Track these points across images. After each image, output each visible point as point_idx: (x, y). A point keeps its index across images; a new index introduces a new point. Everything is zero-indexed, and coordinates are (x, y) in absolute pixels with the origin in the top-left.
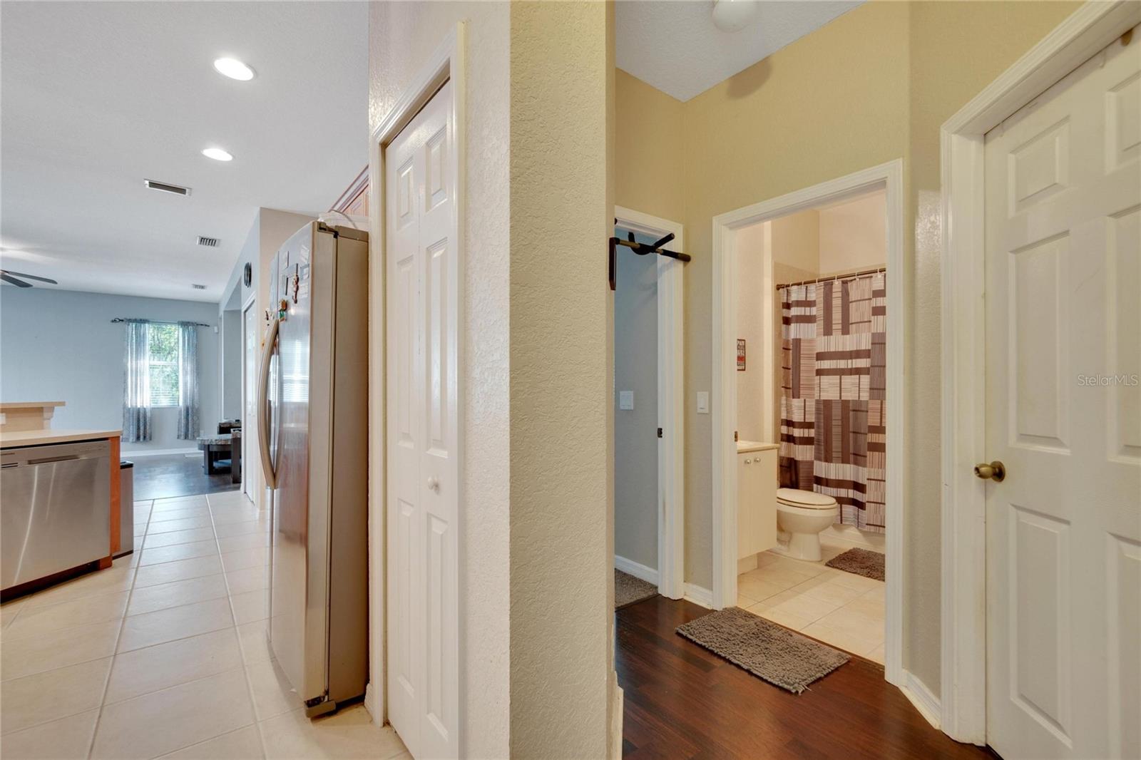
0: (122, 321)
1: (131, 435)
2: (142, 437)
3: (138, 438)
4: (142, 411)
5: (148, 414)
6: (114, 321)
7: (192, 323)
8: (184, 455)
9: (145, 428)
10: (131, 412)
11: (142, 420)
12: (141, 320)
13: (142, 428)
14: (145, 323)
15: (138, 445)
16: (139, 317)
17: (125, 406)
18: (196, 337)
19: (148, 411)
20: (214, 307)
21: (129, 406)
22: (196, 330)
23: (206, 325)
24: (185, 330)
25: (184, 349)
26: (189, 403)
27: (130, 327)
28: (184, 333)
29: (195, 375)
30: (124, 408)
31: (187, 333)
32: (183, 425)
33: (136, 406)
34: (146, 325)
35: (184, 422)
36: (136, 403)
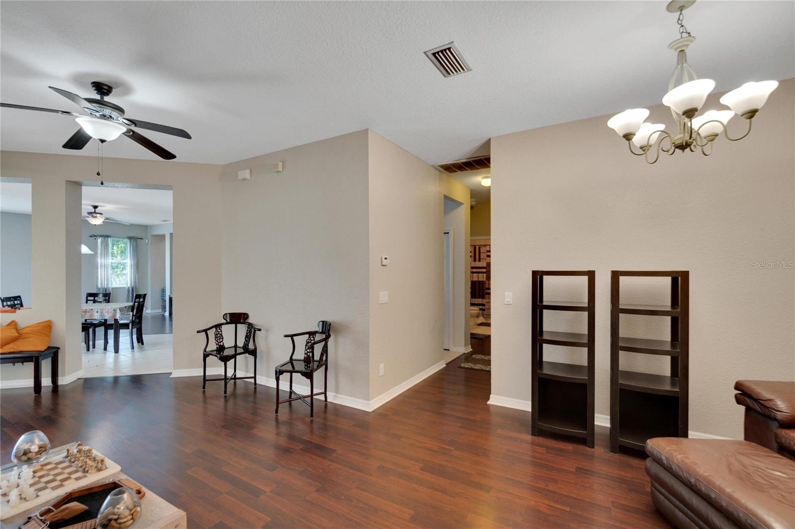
0: (95, 236)
4: (107, 290)
7: (135, 237)
12: (106, 236)
17: (97, 286)
18: (136, 245)
19: (110, 290)
20: (145, 228)
21: (99, 286)
22: (136, 242)
23: (142, 239)
24: (130, 242)
25: (130, 253)
26: (133, 284)
27: (99, 240)
28: (130, 243)
29: (136, 268)
30: (97, 288)
31: (132, 243)
32: (130, 298)
33: (104, 287)
34: (109, 239)
35: (131, 296)
36: (104, 285)
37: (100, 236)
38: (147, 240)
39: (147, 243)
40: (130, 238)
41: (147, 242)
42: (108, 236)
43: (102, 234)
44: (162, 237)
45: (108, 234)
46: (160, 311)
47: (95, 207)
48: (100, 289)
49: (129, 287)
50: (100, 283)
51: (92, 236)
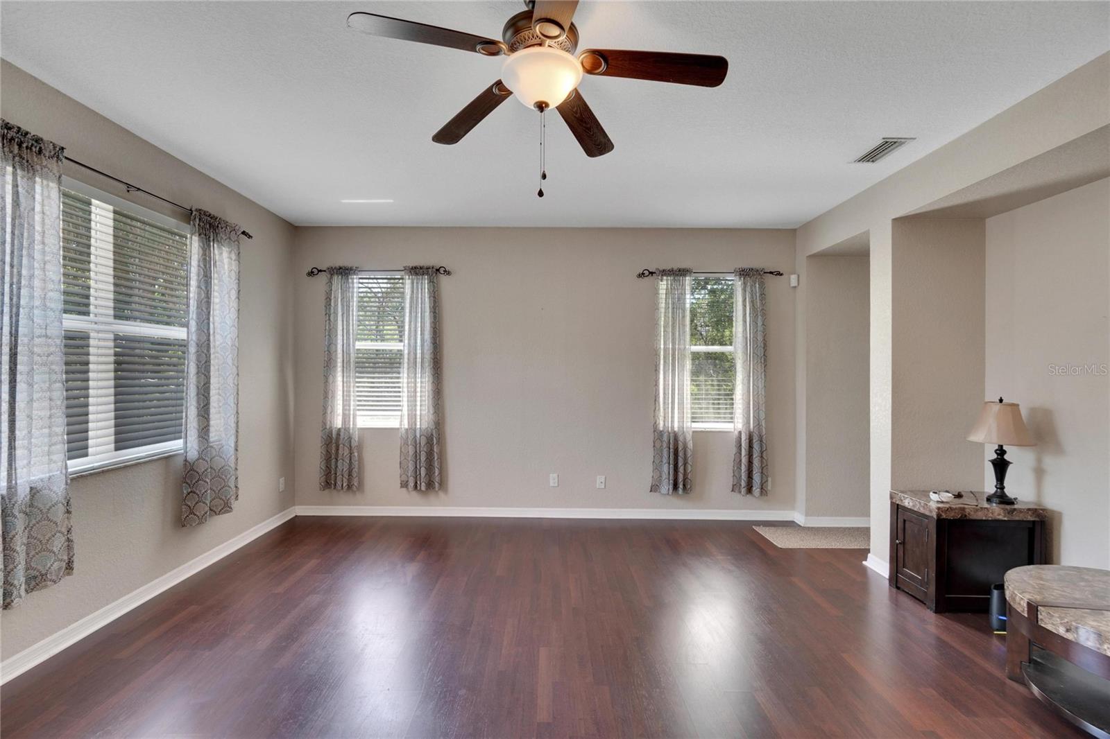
0: (651, 273)
1: (665, 482)
2: (681, 486)
3: (675, 487)
4: (681, 438)
5: (690, 445)
6: (641, 275)
7: (757, 271)
8: (748, 526)
9: (685, 470)
10: (665, 438)
11: (681, 454)
12: (680, 271)
13: (681, 469)
14: (685, 275)
15: (674, 500)
16: (676, 265)
17: (655, 425)
18: (763, 296)
19: (689, 437)
20: (789, 235)
21: (661, 427)
22: (762, 285)
23: (780, 274)
24: (745, 284)
25: (745, 321)
27: (663, 285)
28: (744, 290)
29: (760, 369)
30: (654, 431)
31: (748, 289)
32: (744, 468)
33: (673, 427)
34: (687, 278)
35: (744, 460)
36: (673, 421)
37: (664, 273)
38: (793, 278)
39: (795, 287)
40: (744, 273)
41: (794, 282)
42: (683, 272)
43: (668, 267)
44: (851, 258)
45: (683, 266)
48: (661, 434)
49: (740, 433)
50: (661, 419)
51: (643, 274)
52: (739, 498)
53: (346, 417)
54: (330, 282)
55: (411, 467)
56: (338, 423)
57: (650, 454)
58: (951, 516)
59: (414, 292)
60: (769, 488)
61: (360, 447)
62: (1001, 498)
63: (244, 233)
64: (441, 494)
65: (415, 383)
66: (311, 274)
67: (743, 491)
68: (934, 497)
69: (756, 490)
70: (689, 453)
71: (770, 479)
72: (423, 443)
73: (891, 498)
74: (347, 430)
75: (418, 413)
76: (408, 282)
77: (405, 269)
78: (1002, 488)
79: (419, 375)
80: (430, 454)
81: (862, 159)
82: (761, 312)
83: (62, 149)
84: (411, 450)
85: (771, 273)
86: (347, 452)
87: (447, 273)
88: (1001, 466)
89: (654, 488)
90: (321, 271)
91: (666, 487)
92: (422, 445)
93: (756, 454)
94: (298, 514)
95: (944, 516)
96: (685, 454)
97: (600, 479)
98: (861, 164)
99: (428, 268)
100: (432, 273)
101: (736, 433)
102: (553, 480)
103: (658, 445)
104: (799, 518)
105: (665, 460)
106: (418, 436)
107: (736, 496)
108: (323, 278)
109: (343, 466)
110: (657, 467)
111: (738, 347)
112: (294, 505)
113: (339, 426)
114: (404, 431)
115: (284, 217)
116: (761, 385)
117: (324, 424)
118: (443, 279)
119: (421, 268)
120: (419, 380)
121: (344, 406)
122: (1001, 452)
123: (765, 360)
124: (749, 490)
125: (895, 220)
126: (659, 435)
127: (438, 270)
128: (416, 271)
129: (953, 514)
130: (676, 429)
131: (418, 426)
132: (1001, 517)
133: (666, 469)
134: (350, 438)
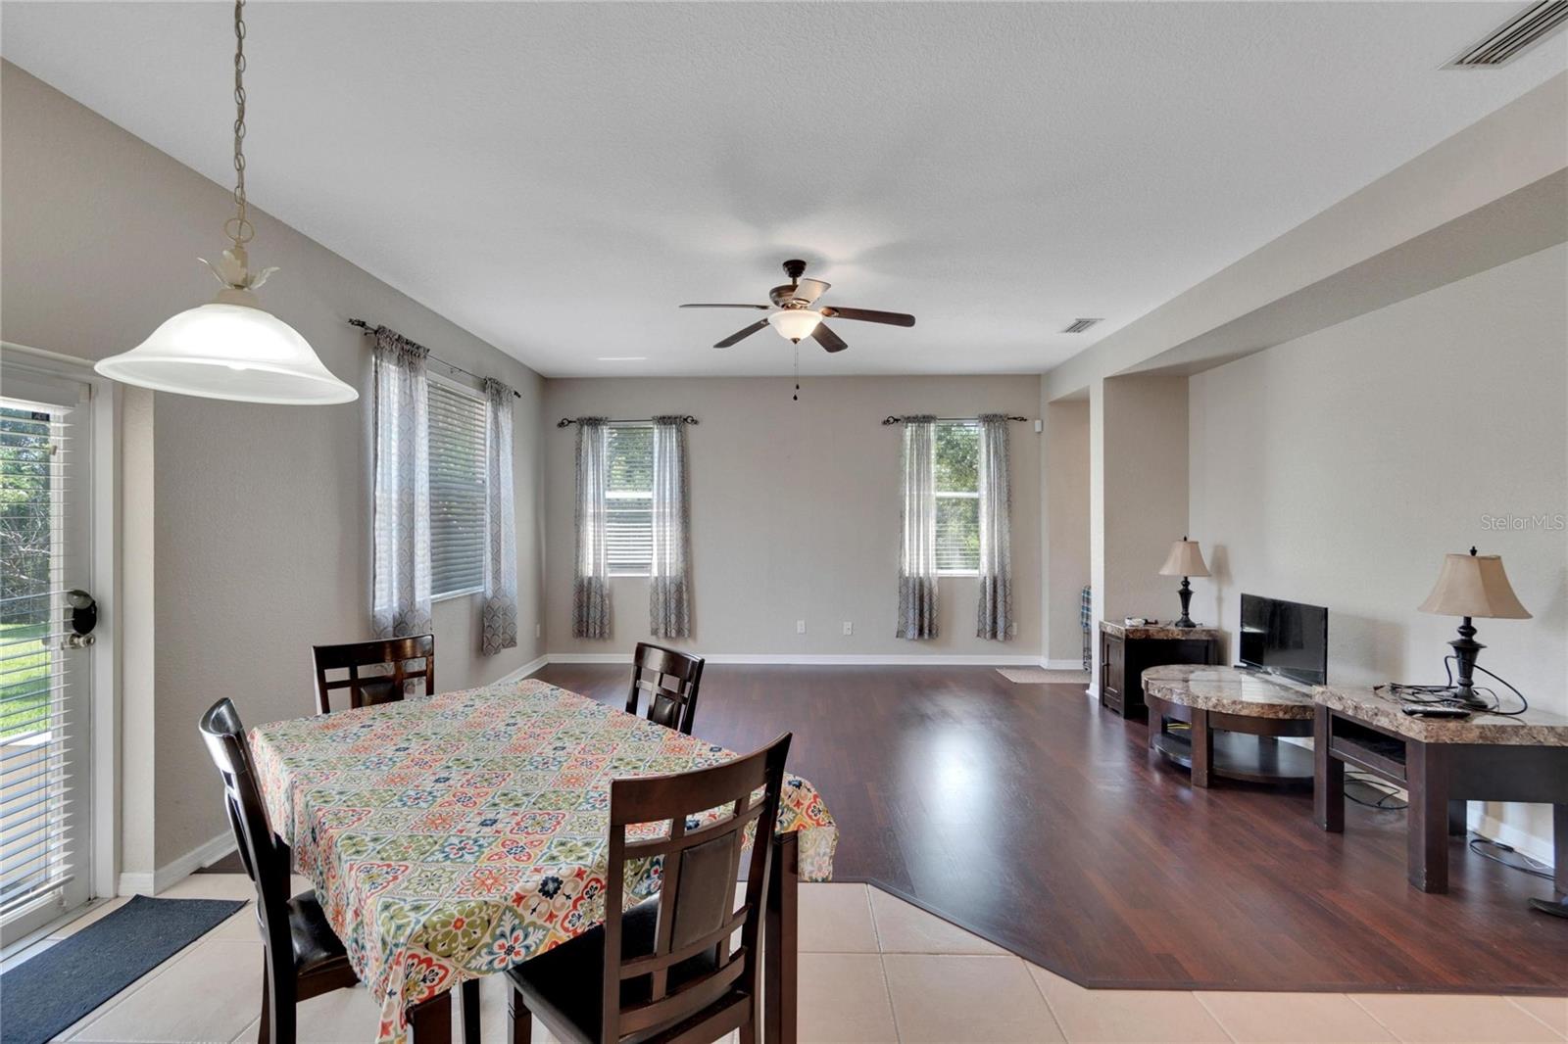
0: (897, 420)
1: (911, 627)
2: (926, 631)
3: (921, 632)
4: (926, 584)
5: (936, 590)
6: (886, 422)
7: (1001, 417)
8: (992, 669)
9: (931, 615)
10: (911, 585)
11: (926, 599)
12: (924, 417)
13: (927, 615)
14: (929, 422)
15: (919, 645)
16: (920, 412)
17: (901, 571)
18: (1007, 442)
19: (934, 583)
20: (1034, 381)
21: (907, 573)
22: (1006, 430)
23: (1023, 419)
24: (988, 430)
25: (989, 467)
26: (997, 569)
27: (909, 431)
28: (988, 436)
29: (1005, 514)
30: (900, 577)
31: (992, 435)
32: (988, 612)
33: (918, 573)
34: (932, 425)
35: (989, 605)
36: (918, 568)
37: (909, 420)
38: (1038, 423)
39: (1039, 433)
40: (989, 420)
41: (1038, 427)
42: (927, 419)
43: (912, 414)
44: (1078, 405)
45: (927, 413)
46: (1078, 665)
47: (795, 268)
48: (907, 580)
49: (985, 578)
50: (907, 565)
51: (888, 421)
52: (986, 643)
53: (597, 566)
54: (580, 433)
55: (662, 614)
56: (588, 571)
57: (896, 599)
58: (1137, 636)
59: (662, 443)
60: (1015, 633)
61: (610, 596)
62: (1187, 623)
63: (516, 393)
64: (690, 641)
65: (664, 531)
66: (561, 425)
67: (988, 635)
68: (1127, 622)
69: (1000, 635)
70: (935, 599)
71: (1015, 624)
72: (673, 591)
73: (1100, 627)
74: (598, 578)
75: (668, 561)
76: (656, 431)
77: (654, 419)
78: (1186, 614)
79: (668, 524)
80: (679, 602)
81: (1069, 330)
82: (1005, 457)
83: (428, 350)
84: (661, 598)
85: (1015, 419)
86: (599, 600)
87: (695, 422)
88: (1185, 595)
89: (900, 634)
90: (570, 422)
91: (912, 632)
92: (672, 592)
93: (1000, 599)
94: (552, 662)
95: (1131, 636)
96: (931, 600)
97: (848, 625)
98: (1068, 334)
99: (676, 418)
100: (677, 422)
101: (982, 578)
102: (800, 626)
103: (904, 591)
104: (1043, 661)
105: (911, 606)
106: (668, 583)
107: (980, 640)
108: (573, 429)
109: (595, 614)
110: (903, 613)
111: (983, 492)
112: (545, 653)
113: (591, 574)
114: (653, 580)
115: (539, 372)
116: (1005, 530)
117: (577, 571)
118: (690, 428)
119: (669, 418)
120: (668, 529)
121: (594, 554)
122: (1186, 583)
123: (1009, 506)
124: (994, 635)
125: (1107, 380)
126: (905, 581)
127: (685, 420)
128: (664, 421)
129: (1139, 634)
130: (921, 575)
131: (668, 574)
132: (1179, 637)
133: (912, 615)
134: (602, 586)
